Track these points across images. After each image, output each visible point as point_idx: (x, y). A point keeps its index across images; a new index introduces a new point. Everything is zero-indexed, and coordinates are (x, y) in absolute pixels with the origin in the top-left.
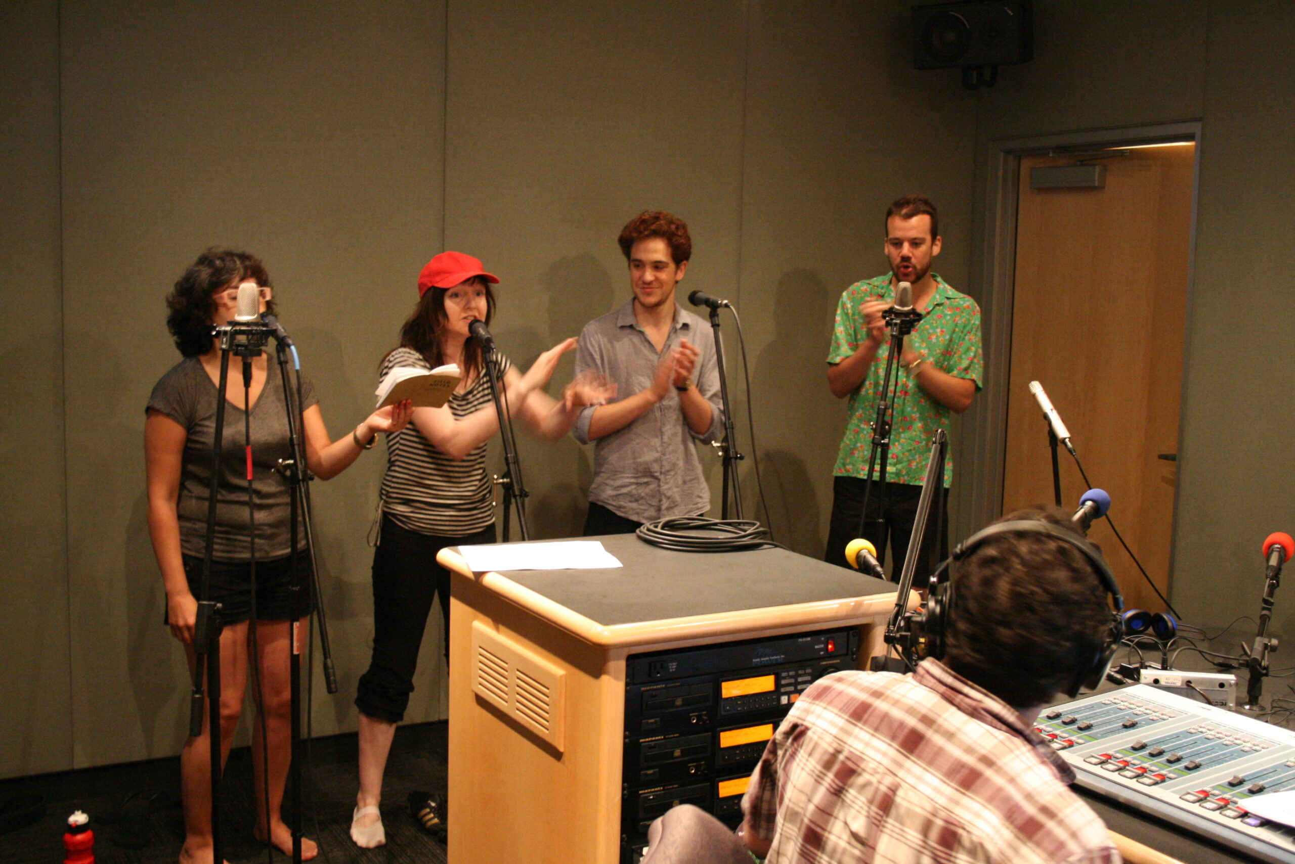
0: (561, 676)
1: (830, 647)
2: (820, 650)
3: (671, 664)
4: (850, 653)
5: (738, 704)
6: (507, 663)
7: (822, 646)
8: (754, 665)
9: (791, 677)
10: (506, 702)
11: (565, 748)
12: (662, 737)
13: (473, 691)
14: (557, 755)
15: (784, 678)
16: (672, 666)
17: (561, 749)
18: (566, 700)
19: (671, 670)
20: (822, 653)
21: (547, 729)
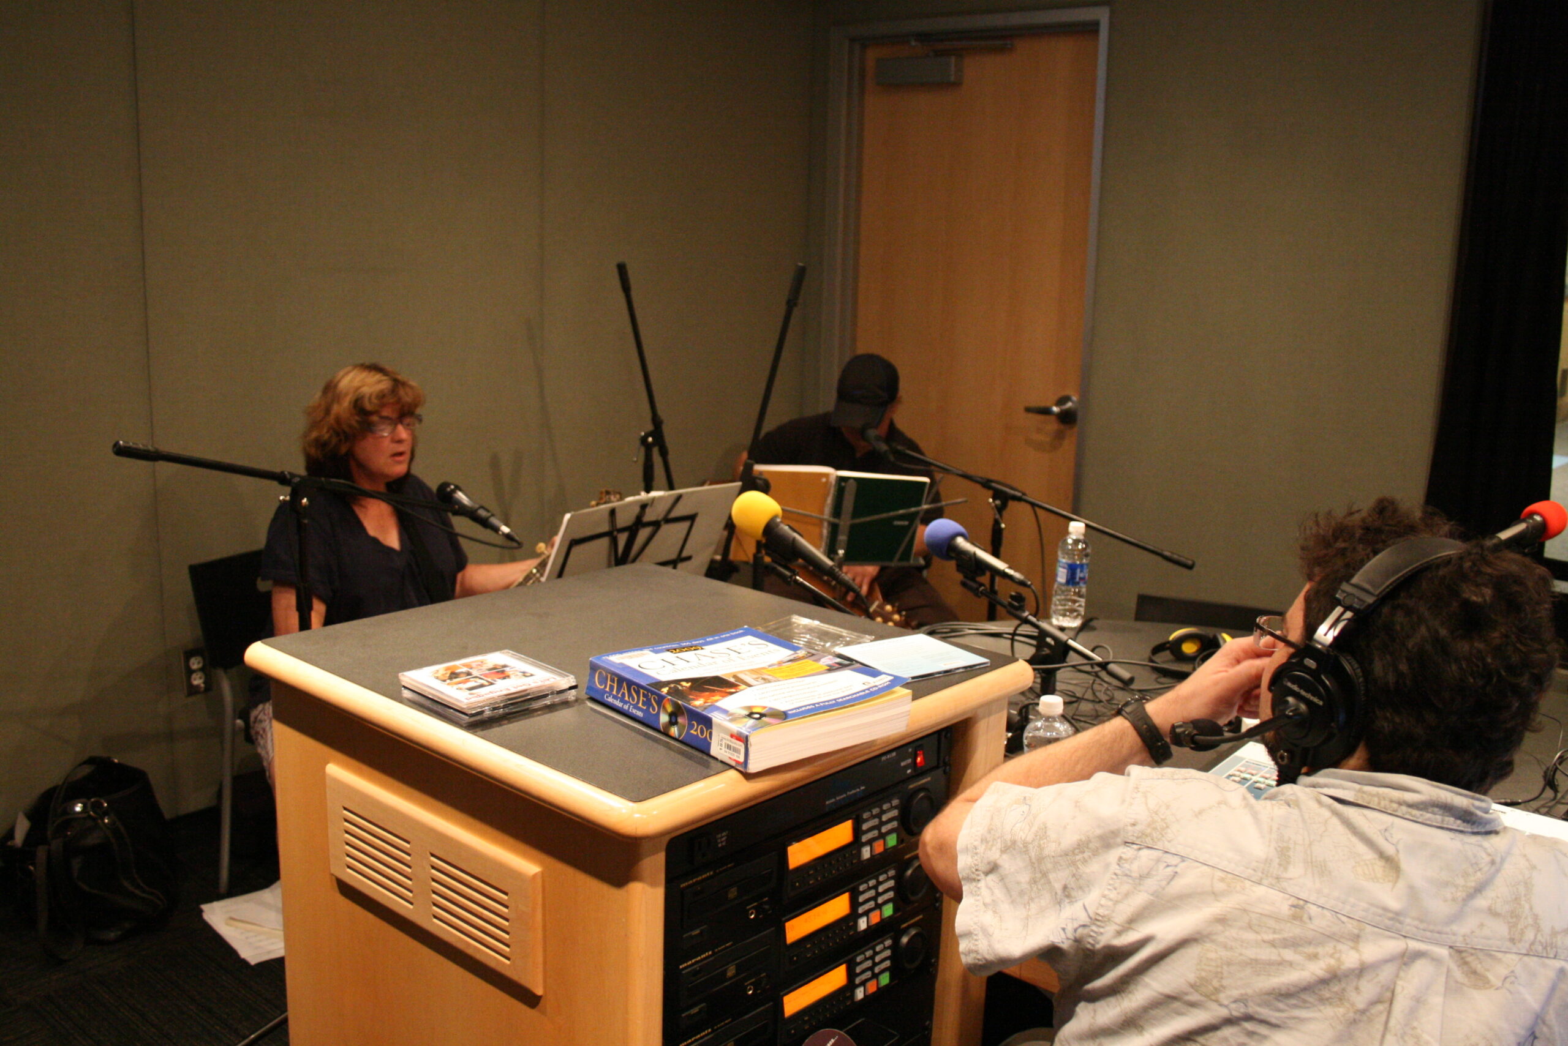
0: (535, 875)
1: (919, 759)
2: (906, 767)
3: (719, 836)
4: (941, 764)
5: (809, 875)
6: (408, 842)
7: (909, 761)
8: (827, 810)
9: (873, 817)
10: (412, 904)
11: (545, 988)
12: (710, 953)
13: (333, 875)
14: (530, 999)
15: (867, 820)
16: (722, 837)
17: (539, 992)
18: (544, 915)
19: (720, 845)
20: (909, 771)
21: (508, 959)
